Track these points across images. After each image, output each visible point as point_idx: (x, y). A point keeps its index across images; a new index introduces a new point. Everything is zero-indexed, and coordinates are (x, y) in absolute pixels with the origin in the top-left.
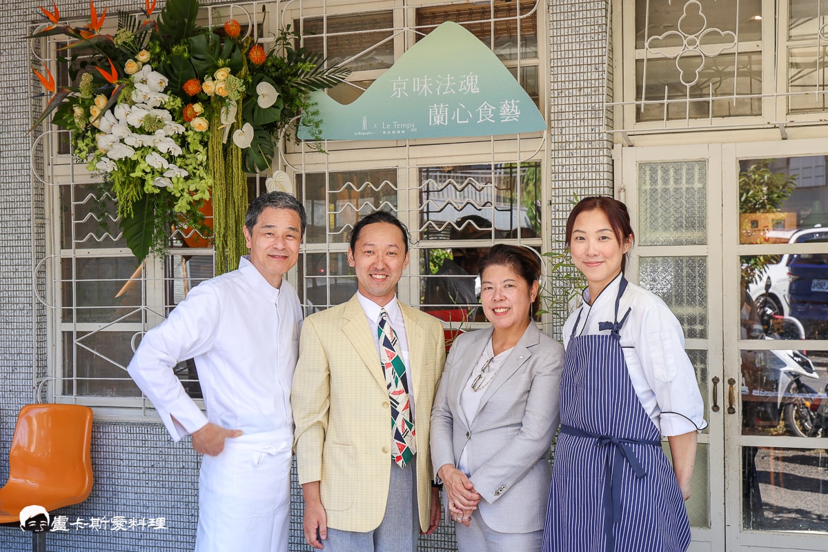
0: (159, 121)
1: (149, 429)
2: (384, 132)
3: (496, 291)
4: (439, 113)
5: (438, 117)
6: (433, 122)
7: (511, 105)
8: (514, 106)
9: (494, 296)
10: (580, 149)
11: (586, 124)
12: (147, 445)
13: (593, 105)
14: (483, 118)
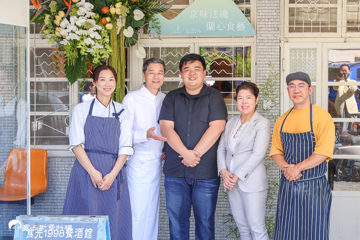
0: (90, 24)
1: (72, 159)
2: (187, 32)
3: (244, 100)
4: (211, 25)
5: (211, 27)
6: (208, 29)
7: (241, 24)
8: (242, 24)
9: (243, 102)
10: (268, 43)
11: (271, 33)
12: (71, 166)
13: (274, 25)
14: (230, 28)
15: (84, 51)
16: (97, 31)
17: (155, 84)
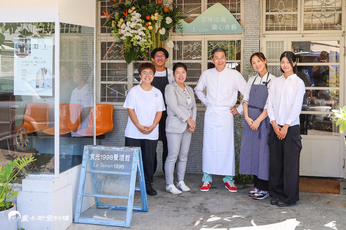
0: (139, 26)
2: (199, 31)
5: (215, 28)
6: (213, 29)
7: (234, 25)
8: (235, 26)
10: (252, 37)
11: (253, 31)
13: (255, 26)
14: (227, 28)
15: (135, 43)
16: (144, 31)
17: (220, 66)
